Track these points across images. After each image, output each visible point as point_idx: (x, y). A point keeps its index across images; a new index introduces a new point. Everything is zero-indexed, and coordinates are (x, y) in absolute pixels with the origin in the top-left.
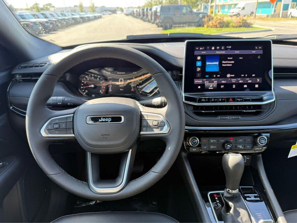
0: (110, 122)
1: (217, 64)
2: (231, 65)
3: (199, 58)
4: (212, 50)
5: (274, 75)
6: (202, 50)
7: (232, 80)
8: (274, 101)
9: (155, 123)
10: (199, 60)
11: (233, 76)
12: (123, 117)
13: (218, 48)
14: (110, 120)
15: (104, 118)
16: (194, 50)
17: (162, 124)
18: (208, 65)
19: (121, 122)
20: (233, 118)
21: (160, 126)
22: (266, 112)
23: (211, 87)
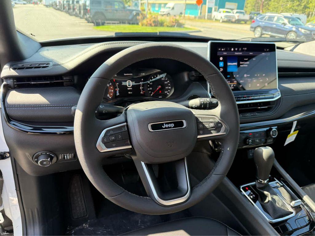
0: (173, 127)
1: (236, 65)
2: (247, 66)
3: (221, 59)
4: (232, 51)
5: (278, 74)
6: (223, 51)
7: (248, 79)
8: (280, 98)
9: (212, 125)
10: (221, 61)
11: (249, 75)
12: (184, 122)
13: (236, 49)
14: (173, 125)
15: (166, 123)
16: (217, 51)
17: (219, 125)
18: (229, 65)
19: (183, 127)
20: (252, 114)
21: (217, 127)
22: (275, 108)
23: (232, 87)
